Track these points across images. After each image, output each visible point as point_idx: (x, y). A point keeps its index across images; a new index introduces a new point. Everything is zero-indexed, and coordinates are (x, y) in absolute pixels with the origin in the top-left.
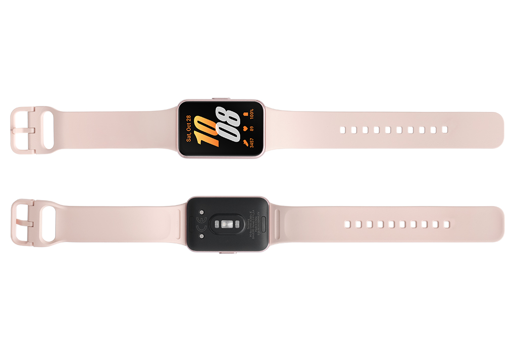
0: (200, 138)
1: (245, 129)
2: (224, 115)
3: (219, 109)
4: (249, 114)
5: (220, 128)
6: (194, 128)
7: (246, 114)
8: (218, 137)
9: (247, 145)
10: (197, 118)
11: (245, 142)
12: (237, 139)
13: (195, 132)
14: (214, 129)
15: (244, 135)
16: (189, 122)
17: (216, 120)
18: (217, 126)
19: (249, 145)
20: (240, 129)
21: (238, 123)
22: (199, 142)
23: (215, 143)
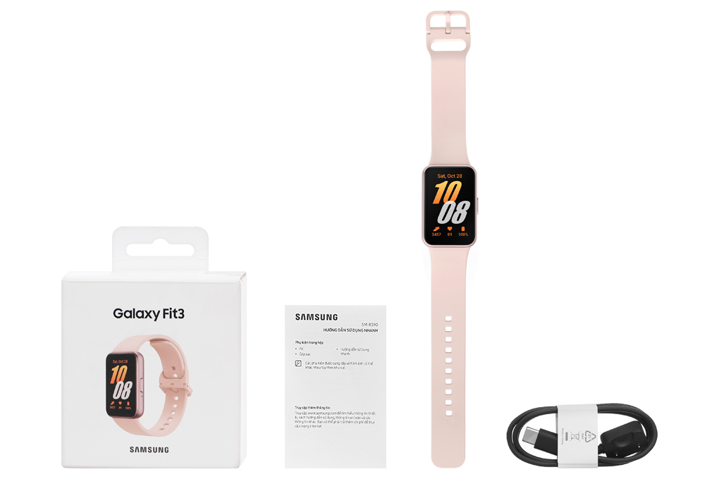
0: (441, 186)
1: (450, 228)
2: (463, 208)
3: (468, 204)
4: (463, 232)
5: (450, 205)
6: (450, 181)
7: (463, 229)
8: (442, 203)
9: (435, 230)
10: (459, 184)
11: (437, 228)
12: (440, 221)
13: (446, 182)
14: (449, 200)
15: (444, 227)
16: (456, 176)
17: (457, 202)
18: (452, 202)
19: (435, 232)
20: (450, 223)
21: (455, 221)
22: (437, 186)
23: (437, 201)
